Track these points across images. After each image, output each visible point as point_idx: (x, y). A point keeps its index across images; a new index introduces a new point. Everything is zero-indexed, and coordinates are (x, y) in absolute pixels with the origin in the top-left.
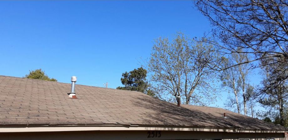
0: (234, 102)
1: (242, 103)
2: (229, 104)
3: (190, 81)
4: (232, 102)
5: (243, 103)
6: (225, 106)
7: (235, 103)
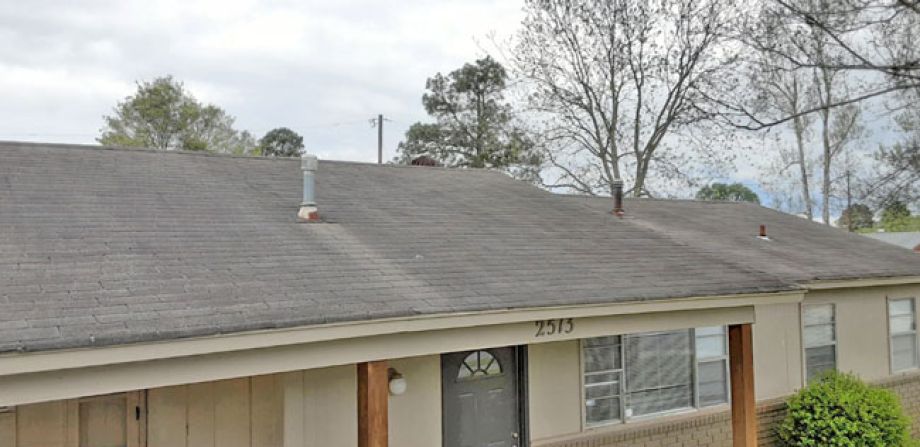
0: (790, 160)
1: (816, 162)
2: (775, 165)
3: (650, 106)
4: (785, 159)
5: (821, 162)
6: (761, 171)
7: (793, 163)
